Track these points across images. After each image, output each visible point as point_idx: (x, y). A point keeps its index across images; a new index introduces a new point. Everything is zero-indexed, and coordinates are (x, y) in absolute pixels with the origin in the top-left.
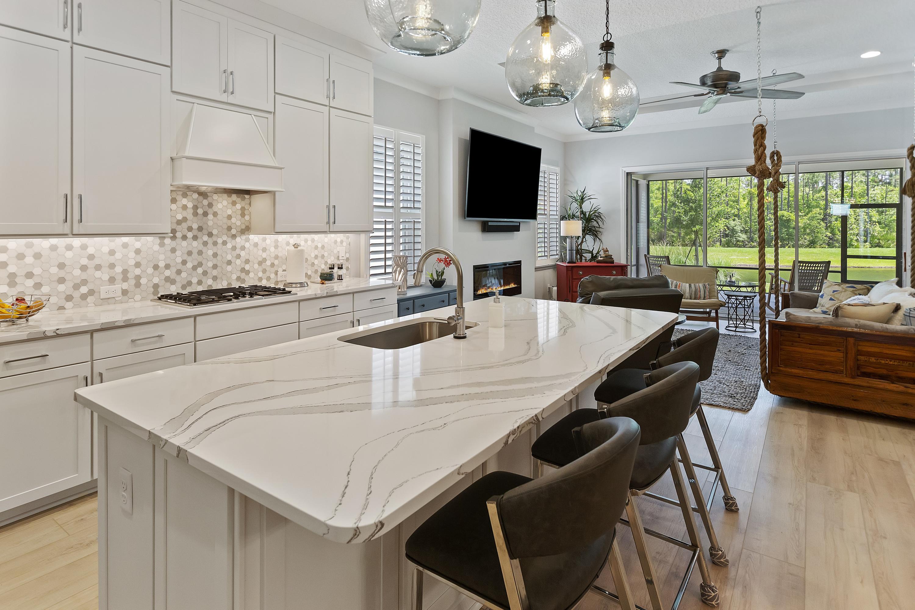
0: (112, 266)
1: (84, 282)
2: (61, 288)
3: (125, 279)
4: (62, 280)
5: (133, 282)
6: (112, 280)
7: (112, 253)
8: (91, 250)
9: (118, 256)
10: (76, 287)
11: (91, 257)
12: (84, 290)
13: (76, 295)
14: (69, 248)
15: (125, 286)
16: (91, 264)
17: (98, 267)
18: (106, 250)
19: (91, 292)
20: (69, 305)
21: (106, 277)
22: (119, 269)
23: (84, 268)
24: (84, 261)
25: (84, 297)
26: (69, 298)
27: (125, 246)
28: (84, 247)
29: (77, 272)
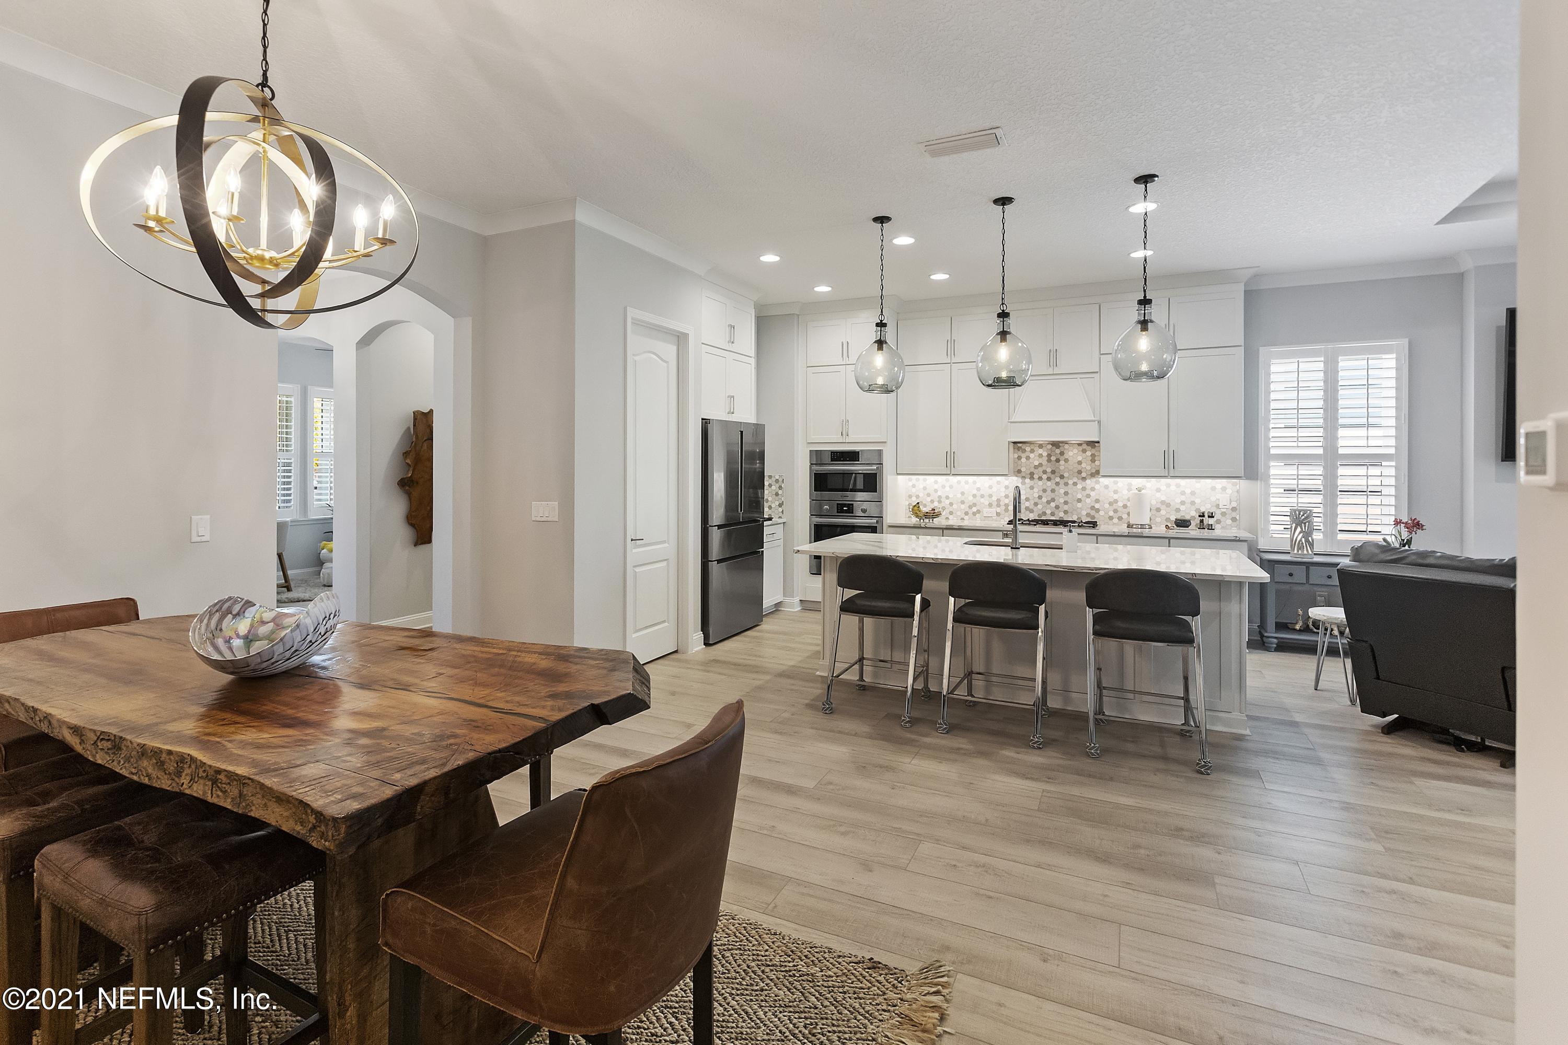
0: (990, 496)
1: (975, 505)
2: (963, 506)
3: (998, 505)
4: (963, 502)
5: (1004, 508)
6: (990, 505)
7: (990, 487)
8: (978, 485)
9: (994, 489)
10: (970, 507)
11: (979, 489)
12: (974, 509)
13: (970, 512)
14: (967, 483)
15: (998, 510)
16: (978, 494)
17: (982, 496)
18: (987, 485)
19: (979, 512)
20: (966, 518)
21: (987, 503)
22: (994, 498)
23: (974, 496)
24: (975, 492)
25: (974, 514)
26: (967, 513)
27: (998, 483)
28: (975, 483)
29: (971, 498)
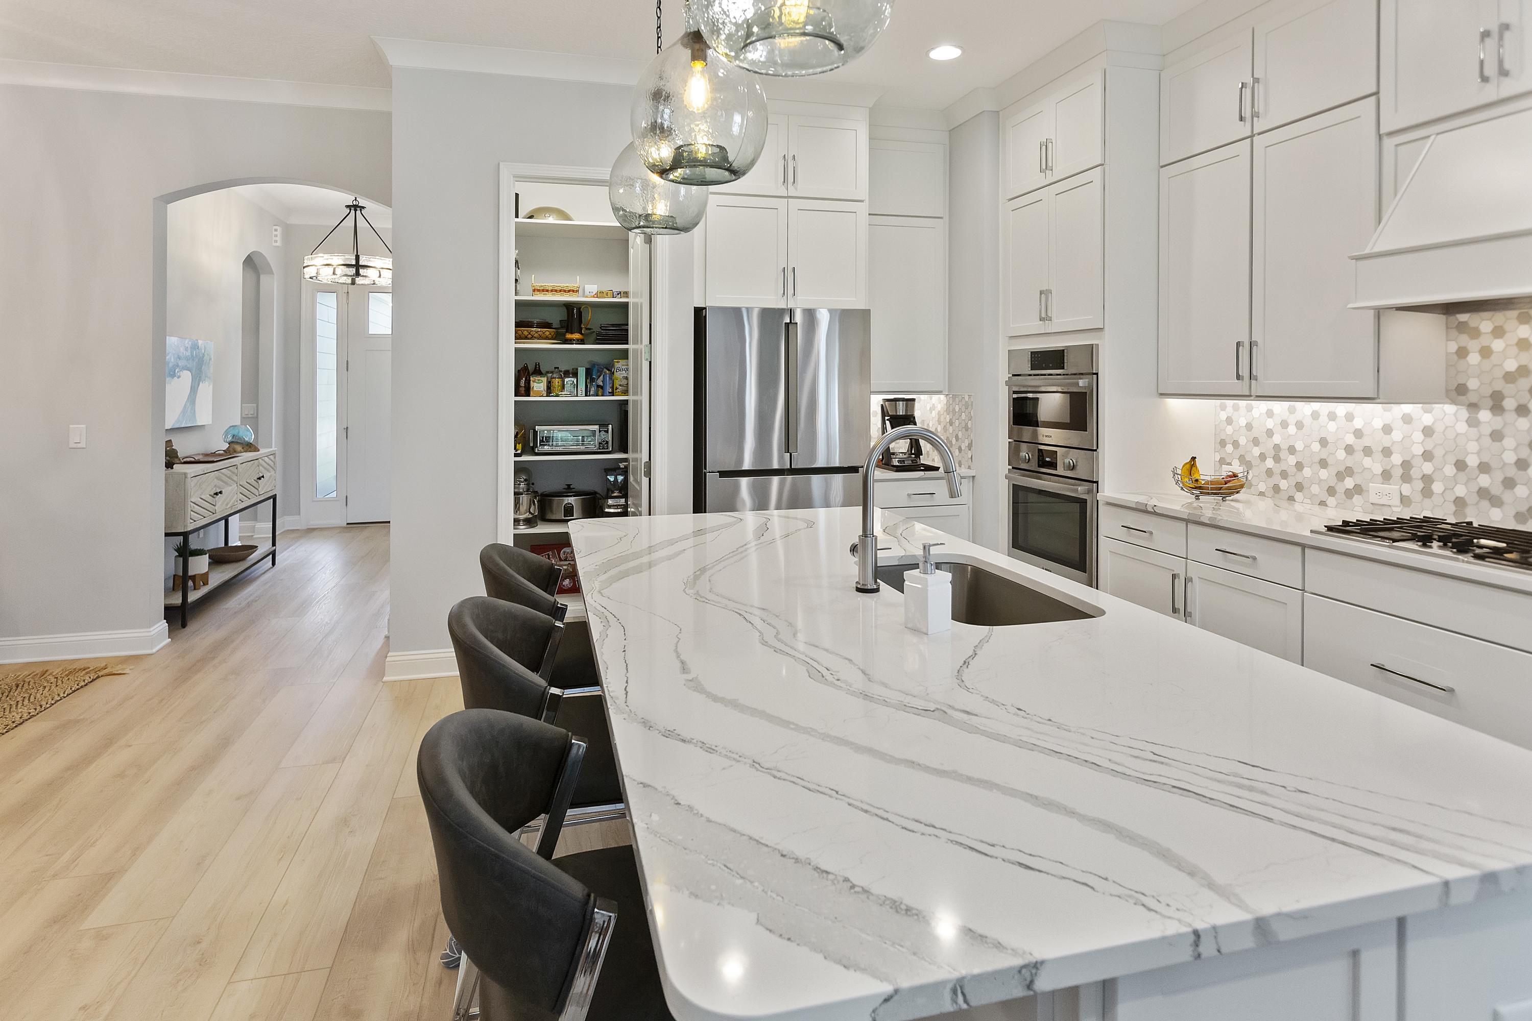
0: (1387, 452)
1: (1349, 471)
2: (1323, 474)
3: (1406, 478)
4: (1323, 463)
5: (1419, 485)
6: (1386, 475)
7: (1387, 429)
8: (1358, 423)
9: (1397, 435)
10: (1340, 476)
11: (1358, 434)
12: (1349, 483)
13: (1340, 489)
14: (1332, 416)
15: (1406, 489)
16: (1359, 445)
17: (1367, 451)
18: (1378, 424)
19: (1358, 489)
20: (1331, 501)
21: (1378, 469)
22: (1397, 459)
23: (1349, 449)
24: (1350, 439)
25: (1349, 494)
26: (1331, 491)
27: (1407, 419)
28: (1349, 417)
29: (1341, 454)
